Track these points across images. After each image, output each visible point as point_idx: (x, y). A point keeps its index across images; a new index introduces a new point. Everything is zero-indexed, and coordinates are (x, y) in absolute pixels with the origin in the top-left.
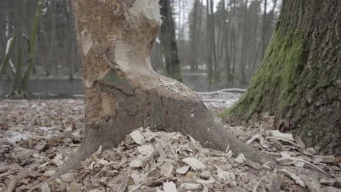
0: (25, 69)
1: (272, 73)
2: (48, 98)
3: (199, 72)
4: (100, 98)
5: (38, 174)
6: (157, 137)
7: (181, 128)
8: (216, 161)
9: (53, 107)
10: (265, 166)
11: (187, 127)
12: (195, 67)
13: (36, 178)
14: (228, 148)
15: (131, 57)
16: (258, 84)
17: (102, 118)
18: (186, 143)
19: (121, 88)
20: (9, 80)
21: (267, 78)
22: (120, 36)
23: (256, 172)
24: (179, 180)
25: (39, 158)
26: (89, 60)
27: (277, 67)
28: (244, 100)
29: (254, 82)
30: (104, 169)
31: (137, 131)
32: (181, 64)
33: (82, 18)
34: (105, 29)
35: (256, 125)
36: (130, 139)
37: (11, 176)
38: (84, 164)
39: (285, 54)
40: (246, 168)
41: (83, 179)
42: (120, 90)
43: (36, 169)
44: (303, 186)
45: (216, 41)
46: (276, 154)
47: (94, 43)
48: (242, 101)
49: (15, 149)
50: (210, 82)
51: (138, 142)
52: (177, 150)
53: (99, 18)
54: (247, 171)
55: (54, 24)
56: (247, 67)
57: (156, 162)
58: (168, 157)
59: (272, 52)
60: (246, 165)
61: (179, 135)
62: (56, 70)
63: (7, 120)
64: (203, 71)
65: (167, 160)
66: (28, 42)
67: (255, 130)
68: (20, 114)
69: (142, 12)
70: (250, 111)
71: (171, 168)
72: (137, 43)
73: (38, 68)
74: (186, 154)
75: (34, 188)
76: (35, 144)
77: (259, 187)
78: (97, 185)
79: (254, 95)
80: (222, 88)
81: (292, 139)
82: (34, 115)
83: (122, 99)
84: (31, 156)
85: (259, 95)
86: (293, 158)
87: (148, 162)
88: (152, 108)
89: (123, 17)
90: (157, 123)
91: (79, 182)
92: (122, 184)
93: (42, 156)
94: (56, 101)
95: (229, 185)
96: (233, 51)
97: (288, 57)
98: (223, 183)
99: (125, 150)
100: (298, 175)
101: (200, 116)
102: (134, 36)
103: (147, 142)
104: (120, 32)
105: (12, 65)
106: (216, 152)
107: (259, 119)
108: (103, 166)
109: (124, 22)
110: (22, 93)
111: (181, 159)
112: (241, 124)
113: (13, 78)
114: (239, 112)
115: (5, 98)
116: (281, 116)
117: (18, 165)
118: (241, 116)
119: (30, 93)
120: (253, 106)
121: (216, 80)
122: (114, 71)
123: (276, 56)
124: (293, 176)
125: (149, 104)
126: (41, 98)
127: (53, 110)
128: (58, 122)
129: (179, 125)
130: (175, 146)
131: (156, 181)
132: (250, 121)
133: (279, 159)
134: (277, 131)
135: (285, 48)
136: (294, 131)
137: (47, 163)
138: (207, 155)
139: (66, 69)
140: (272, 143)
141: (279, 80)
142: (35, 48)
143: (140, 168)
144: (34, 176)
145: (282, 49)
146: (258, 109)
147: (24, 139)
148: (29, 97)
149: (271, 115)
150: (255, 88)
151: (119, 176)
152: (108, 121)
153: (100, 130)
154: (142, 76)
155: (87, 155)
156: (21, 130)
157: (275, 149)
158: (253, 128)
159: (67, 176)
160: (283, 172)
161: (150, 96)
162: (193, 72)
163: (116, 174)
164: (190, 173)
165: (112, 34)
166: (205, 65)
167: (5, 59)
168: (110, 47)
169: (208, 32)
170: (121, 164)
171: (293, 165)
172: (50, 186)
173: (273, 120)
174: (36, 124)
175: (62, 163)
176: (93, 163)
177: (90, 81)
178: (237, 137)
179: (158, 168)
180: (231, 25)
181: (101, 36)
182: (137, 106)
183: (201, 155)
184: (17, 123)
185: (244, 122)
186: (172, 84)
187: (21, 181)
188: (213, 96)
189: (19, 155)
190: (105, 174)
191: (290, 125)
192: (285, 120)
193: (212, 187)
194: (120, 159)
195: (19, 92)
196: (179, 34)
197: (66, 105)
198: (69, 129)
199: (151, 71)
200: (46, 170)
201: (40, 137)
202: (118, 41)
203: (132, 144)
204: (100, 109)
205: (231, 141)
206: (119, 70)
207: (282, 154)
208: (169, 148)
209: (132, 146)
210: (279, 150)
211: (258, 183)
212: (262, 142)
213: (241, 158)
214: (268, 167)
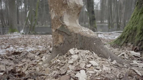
0: (34, 23)
1: (133, 25)
2: (42, 34)
3: (104, 24)
4: (58, 36)
5: (36, 64)
6: (80, 52)
7: (90, 49)
8: (103, 63)
9: (44, 38)
10: (125, 66)
11: (92, 48)
12: (102, 21)
13: (35, 65)
14: (109, 58)
15: (70, 20)
16: (127, 30)
17: (59, 44)
18: (91, 55)
19: (66, 32)
20: (28, 27)
21: (131, 28)
22: (66, 12)
23: (120, 68)
24: (87, 69)
25: (37, 58)
26: (54, 21)
27: (136, 23)
28: (121, 37)
29: (125, 29)
30: (59, 63)
31: (72, 49)
32: (96, 20)
33: (51, 5)
34: (60, 9)
35: (125, 48)
36: (69, 53)
37: (27, 64)
38: (52, 61)
39: (140, 17)
40: (116, 66)
41: (51, 66)
42: (66, 33)
43: (36, 62)
44: (141, 75)
45: (112, 10)
46: (131, 61)
47: (56, 14)
48: (119, 37)
49: (29, 54)
50: (109, 28)
51: (72, 53)
52: (87, 57)
53: (57, 5)
54: (116, 67)
55: (44, 5)
56: (127, 21)
57: (79, 62)
58: (83, 60)
59: (134, 16)
60: (116, 65)
61: (89, 51)
62: (45, 23)
63: (27, 43)
64: (106, 23)
65: (83, 61)
66: (35, 12)
67: (123, 50)
68: (32, 40)
69: (74, 2)
70: (123, 42)
71: (84, 65)
72: (72, 14)
73: (39, 22)
74: (91, 59)
75: (34, 69)
76: (36, 52)
77: (120, 75)
78: (56, 69)
79: (125, 35)
80: (114, 31)
81: (140, 55)
82: (36, 41)
83: (66, 37)
84: (34, 57)
85: (127, 35)
86: (138, 64)
87: (75, 62)
88: (78, 40)
89: (67, 4)
90: (80, 46)
91: (49, 68)
92: (65, 69)
93: (38, 57)
94: (45, 36)
95: (107, 73)
96: (120, 14)
97: (141, 19)
98: (105, 72)
99: (67, 56)
100: (139, 71)
101: (98, 44)
102: (71, 11)
103: (76, 54)
104: (65, 10)
105: (29, 21)
106: (104, 59)
107: (126, 46)
108: (58, 62)
109: (67, 6)
110: (33, 32)
111: (89, 61)
112: (118, 48)
113: (29, 26)
114: (118, 42)
115: (27, 34)
116: (136, 45)
117: (29, 60)
118: (119, 44)
119: (36, 32)
120: (124, 40)
121: (112, 27)
122: (63, 26)
123: (135, 18)
124: (137, 71)
125: (77, 39)
126: (40, 34)
127: (44, 39)
128: (45, 44)
129: (89, 48)
130: (87, 56)
131: (78, 69)
132: (122, 46)
133: (131, 64)
134: (133, 51)
135: (140, 15)
136: (141, 51)
137: (40, 60)
138: (100, 60)
139: (49, 23)
140: (130, 56)
141: (136, 28)
142: (37, 14)
143: (72, 64)
144: (35, 64)
145: (138, 15)
146: (126, 41)
147: (32, 50)
148: (35, 34)
149: (132, 44)
150: (125, 32)
151: (64, 66)
152: (61, 45)
153: (58, 49)
154: (74, 27)
155: (53, 58)
156: (32, 47)
157: (131, 59)
158: (123, 49)
159: (46, 65)
160: (133, 69)
161: (77, 35)
162: (101, 24)
163: (63, 66)
164: (92, 67)
165: (62, 11)
166: (107, 20)
167: (27, 19)
168: (62, 16)
169: (109, 6)
170: (65, 62)
171: (138, 66)
172: (40, 68)
173: (132, 46)
174: (37, 44)
175: (45, 60)
176: (55, 61)
177: (54, 29)
178: (114, 53)
179: (79, 64)
180: (120, 3)
181: (58, 12)
182: (72, 40)
183: (97, 60)
184: (30, 44)
185: (120, 47)
186: (87, 30)
187: (30, 66)
188: (110, 34)
189: (30, 56)
190: (59, 65)
191: (140, 49)
192: (137, 47)
193: (100, 73)
194: (65, 60)
195: (32, 32)
196: (96, 7)
197: (49, 37)
198: (49, 47)
199: (78, 25)
200: (39, 62)
201: (38, 50)
202: (65, 14)
203: (70, 54)
204: (58, 40)
205: (111, 55)
206: (65, 25)
207: (134, 61)
208: (84, 57)
209: (70, 55)
210: (133, 59)
211: (120, 73)
212: (125, 56)
213: (114, 62)
214: (126, 67)
